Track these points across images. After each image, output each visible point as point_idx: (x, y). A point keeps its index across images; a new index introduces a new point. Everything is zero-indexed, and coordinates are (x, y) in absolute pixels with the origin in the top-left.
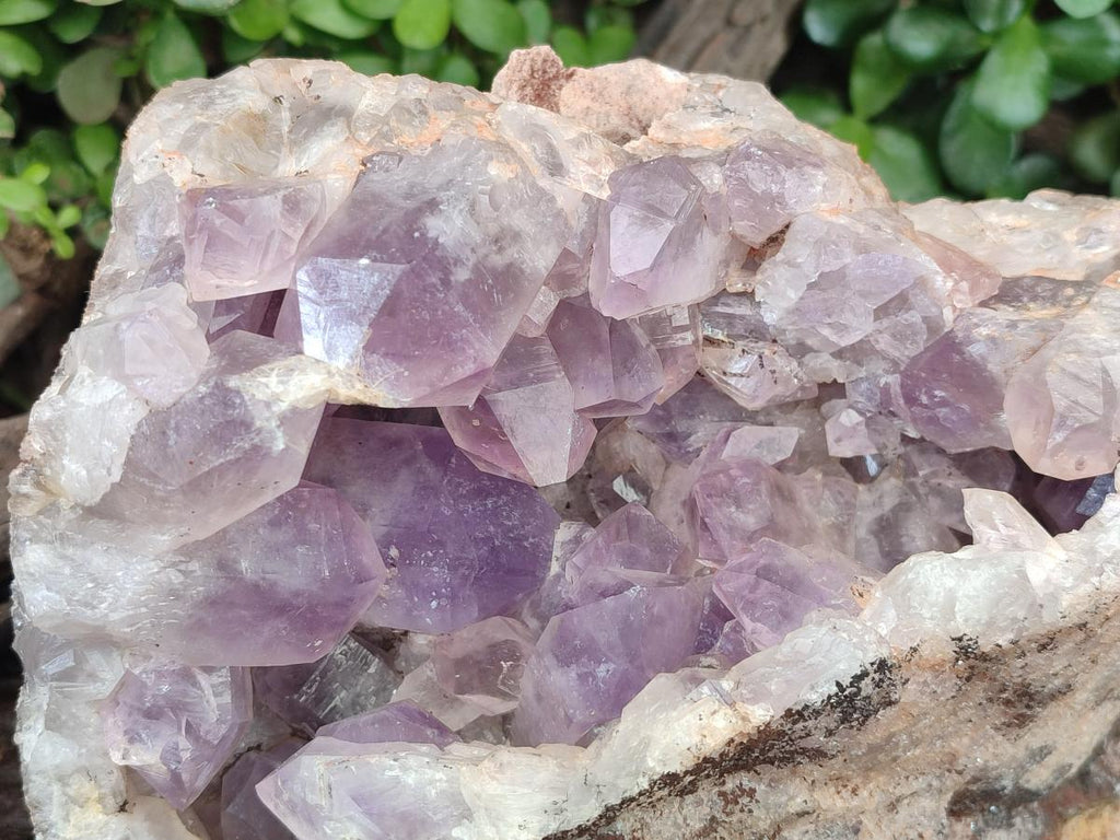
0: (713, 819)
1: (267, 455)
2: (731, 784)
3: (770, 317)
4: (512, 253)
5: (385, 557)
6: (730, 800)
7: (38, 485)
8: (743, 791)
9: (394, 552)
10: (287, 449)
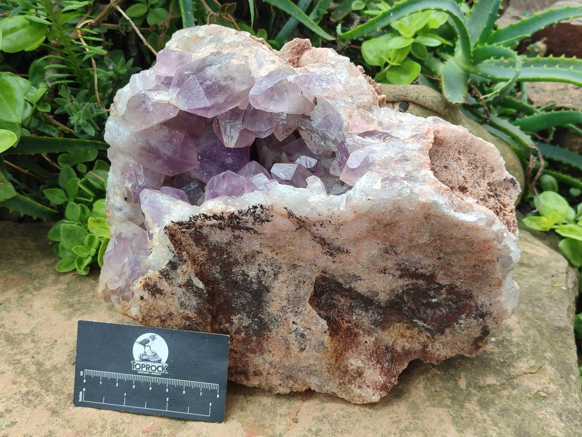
0: (230, 241)
1: (149, 112)
2: (237, 233)
3: (314, 125)
4: (229, 82)
5: (198, 158)
6: (236, 238)
7: (115, 109)
8: (239, 237)
9: (199, 157)
10: (152, 111)
